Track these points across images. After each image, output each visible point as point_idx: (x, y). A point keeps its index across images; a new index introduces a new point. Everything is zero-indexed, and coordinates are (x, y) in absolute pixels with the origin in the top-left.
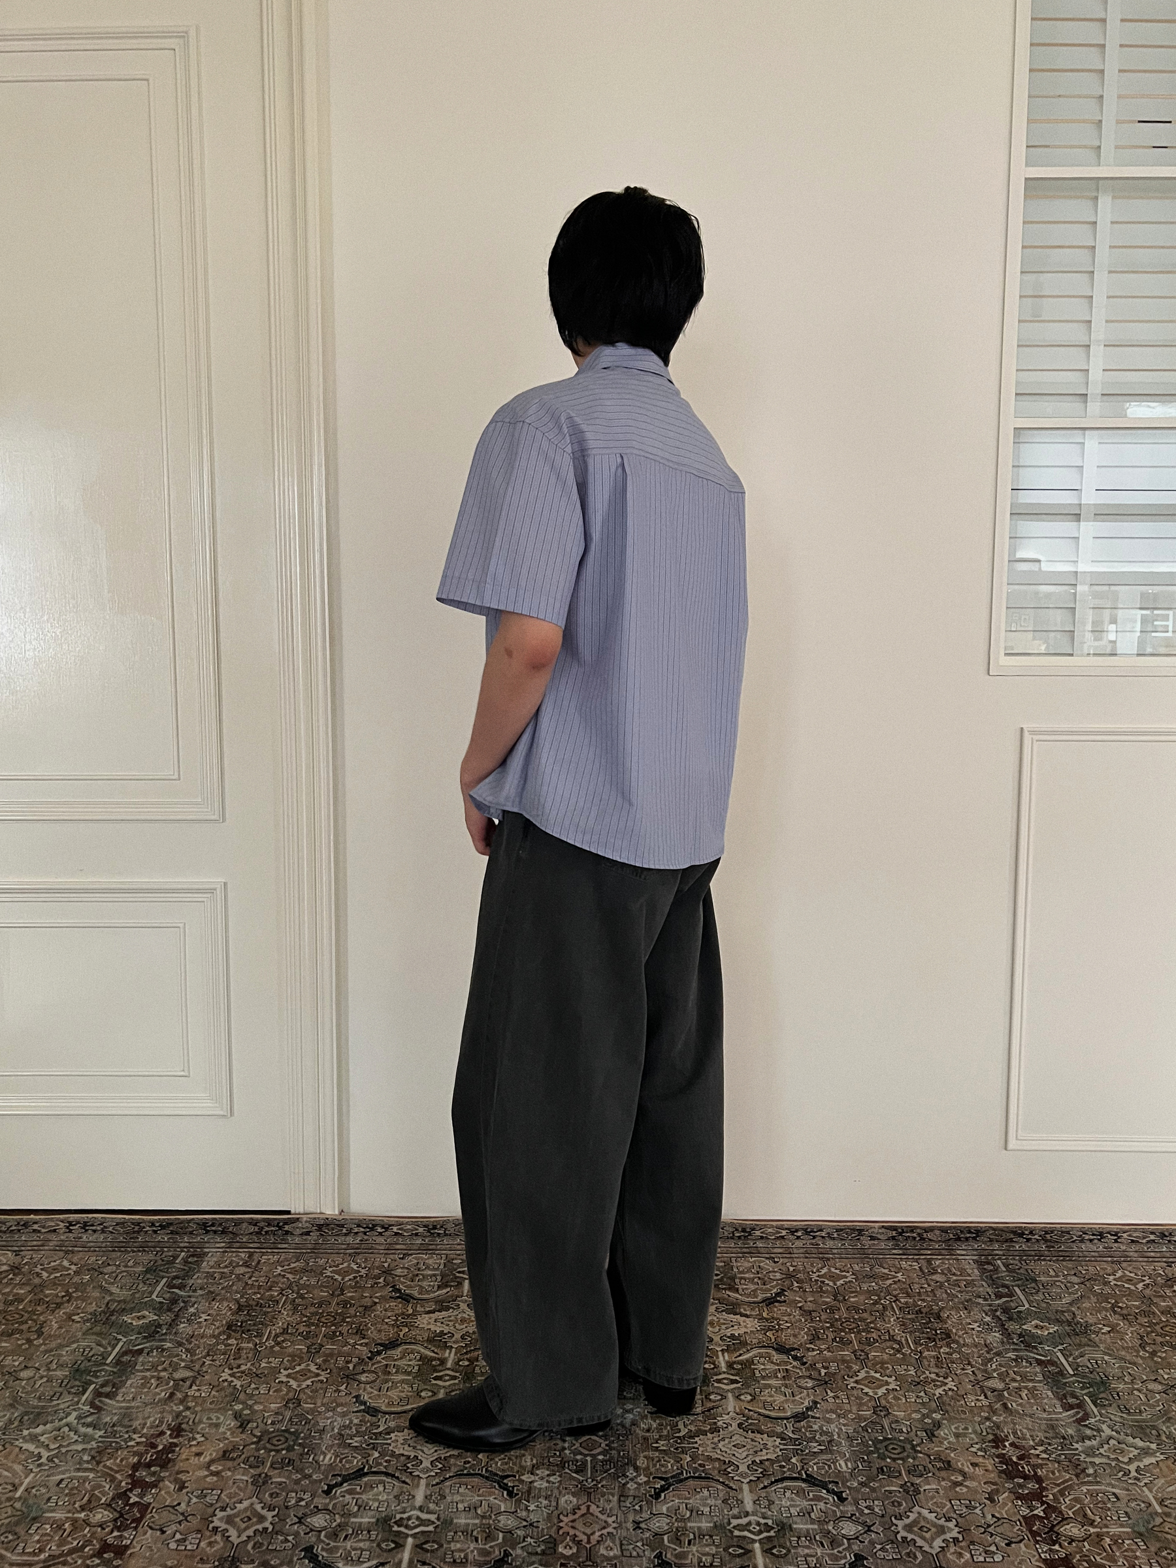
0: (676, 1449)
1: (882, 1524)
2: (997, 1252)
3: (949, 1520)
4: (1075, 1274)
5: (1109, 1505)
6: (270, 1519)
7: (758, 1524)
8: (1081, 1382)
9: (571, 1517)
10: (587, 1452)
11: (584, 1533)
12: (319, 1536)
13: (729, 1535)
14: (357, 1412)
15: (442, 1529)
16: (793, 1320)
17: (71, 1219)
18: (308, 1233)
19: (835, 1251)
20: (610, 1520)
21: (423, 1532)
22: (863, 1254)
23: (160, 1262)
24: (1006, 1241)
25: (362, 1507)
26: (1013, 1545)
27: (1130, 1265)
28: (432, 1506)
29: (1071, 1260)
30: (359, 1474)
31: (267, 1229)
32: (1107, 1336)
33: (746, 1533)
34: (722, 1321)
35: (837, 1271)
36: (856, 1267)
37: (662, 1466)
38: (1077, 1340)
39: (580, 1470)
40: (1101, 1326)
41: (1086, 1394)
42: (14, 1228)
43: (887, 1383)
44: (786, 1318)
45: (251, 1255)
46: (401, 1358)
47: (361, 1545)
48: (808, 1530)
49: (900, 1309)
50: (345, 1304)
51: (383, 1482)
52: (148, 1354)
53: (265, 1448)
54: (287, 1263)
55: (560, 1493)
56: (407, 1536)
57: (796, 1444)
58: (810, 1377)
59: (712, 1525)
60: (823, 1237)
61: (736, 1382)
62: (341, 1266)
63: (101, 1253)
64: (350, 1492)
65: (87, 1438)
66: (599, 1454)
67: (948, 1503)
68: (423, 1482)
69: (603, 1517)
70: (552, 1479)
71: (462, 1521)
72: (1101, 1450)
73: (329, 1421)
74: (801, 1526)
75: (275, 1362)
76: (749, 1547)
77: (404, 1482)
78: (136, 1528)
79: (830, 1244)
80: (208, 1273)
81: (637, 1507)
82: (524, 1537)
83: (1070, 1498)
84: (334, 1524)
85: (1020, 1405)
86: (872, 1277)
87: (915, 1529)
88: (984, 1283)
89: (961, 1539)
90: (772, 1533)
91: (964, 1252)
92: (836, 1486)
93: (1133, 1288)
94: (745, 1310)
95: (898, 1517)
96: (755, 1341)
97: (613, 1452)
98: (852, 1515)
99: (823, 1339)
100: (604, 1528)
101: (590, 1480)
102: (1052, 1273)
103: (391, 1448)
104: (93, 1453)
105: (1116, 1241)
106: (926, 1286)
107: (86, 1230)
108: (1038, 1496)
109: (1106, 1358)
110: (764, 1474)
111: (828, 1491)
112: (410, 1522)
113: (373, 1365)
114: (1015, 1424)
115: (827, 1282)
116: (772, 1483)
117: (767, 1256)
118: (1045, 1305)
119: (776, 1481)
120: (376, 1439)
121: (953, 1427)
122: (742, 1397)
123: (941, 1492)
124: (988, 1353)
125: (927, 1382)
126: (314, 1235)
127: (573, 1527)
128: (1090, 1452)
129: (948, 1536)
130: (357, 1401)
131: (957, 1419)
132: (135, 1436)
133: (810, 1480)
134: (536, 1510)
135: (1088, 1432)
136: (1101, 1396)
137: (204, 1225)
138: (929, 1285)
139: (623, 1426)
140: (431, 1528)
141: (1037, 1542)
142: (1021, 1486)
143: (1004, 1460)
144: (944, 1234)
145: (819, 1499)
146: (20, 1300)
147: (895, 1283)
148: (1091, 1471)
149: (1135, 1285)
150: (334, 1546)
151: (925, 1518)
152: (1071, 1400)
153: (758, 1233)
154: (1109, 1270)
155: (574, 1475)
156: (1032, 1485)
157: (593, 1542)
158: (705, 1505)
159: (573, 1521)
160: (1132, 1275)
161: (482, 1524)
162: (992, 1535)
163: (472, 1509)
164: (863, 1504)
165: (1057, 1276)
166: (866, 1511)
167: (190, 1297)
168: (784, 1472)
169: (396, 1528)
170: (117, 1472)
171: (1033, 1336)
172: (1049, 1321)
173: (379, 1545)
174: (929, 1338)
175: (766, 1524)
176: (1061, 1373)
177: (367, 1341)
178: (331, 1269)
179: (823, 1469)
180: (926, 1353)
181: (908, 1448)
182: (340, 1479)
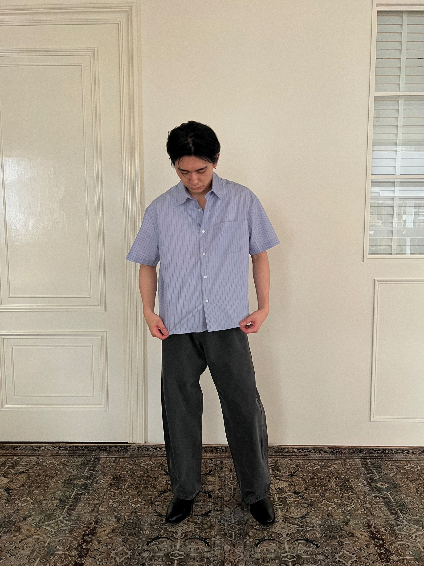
0: (262, 529)
1: (331, 556)
2: (367, 457)
3: (353, 554)
4: (394, 465)
5: (406, 549)
6: (129, 554)
7: (290, 556)
8: (397, 505)
9: (228, 553)
10: (232, 530)
11: (233, 559)
12: (146, 560)
13: (281, 559)
14: (155, 516)
15: (186, 557)
16: (299, 482)
17: (55, 445)
18: (134, 451)
19: (313, 457)
20: (242, 554)
21: (180, 558)
22: (322, 459)
23: (86, 461)
24: (371, 453)
25: (160, 550)
26: (375, 563)
27: (412, 462)
28: (182, 549)
29: (393, 460)
30: (158, 538)
31: (120, 449)
32: (405, 488)
33: (286, 559)
34: (275, 483)
35: (314, 464)
36: (320, 463)
37: (257, 535)
38: (395, 489)
39: (231, 537)
40: (403, 484)
41: (398, 509)
42: (35, 449)
43: (332, 505)
44: (297, 482)
45: (116, 458)
46: (169, 496)
47: (160, 563)
48: (307, 558)
49: (335, 478)
50: (149, 476)
51: (166, 541)
52: (84, 495)
53: (126, 529)
54: (128, 461)
55: (224, 544)
56: (175, 560)
57: (302, 528)
58: (306, 503)
59: (275, 556)
60: (308, 452)
61: (281, 505)
62: (146, 463)
63: (65, 458)
64: (155, 544)
65: (67, 525)
66: (236, 531)
67: (353, 548)
68: (179, 541)
69: (239, 553)
70: (221, 540)
71: (193, 554)
72: (404, 529)
73: (146, 519)
74: (304, 556)
75: (127, 498)
76: (288, 564)
77: (173, 541)
78: (85, 557)
79: (311, 454)
80: (102, 465)
81: (250, 550)
82: (214, 560)
83: (393, 546)
84: (151, 556)
85: (376, 513)
86: (325, 466)
87: (342, 557)
88: (363, 469)
89: (357, 561)
90: (295, 559)
91: (356, 457)
92: (316, 542)
93: (414, 470)
94: (283, 479)
95: (337, 553)
96: (287, 490)
97: (241, 530)
98: (321, 552)
99: (310, 489)
100: (239, 557)
101: (234, 540)
102: (386, 465)
103: (167, 529)
104: (69, 530)
105: (408, 453)
106: (344, 470)
107: (60, 449)
108: (382, 546)
109: (405, 496)
110: (292, 538)
111: (313, 544)
112: (175, 555)
113: (160, 498)
114: (375, 520)
115: (310, 468)
116: (294, 541)
117: (290, 459)
118: (384, 477)
119: (296, 540)
120: (162, 525)
121: (354, 521)
122: (283, 510)
123: (351, 544)
124: (365, 494)
125: (345, 505)
126: (137, 451)
127: (229, 557)
128: (400, 530)
129: (353, 560)
130: (155, 512)
131: (355, 518)
132: (83, 524)
133: (307, 540)
134: (217, 551)
135: (399, 523)
136: (404, 510)
137: (99, 448)
138: (345, 470)
139: (244, 521)
140: (182, 557)
141: (382, 562)
142: (377, 542)
143: (371, 532)
144: (349, 451)
145: (310, 547)
146: (40, 475)
147: (333, 469)
148: (400, 537)
149: (414, 469)
150: (151, 564)
151: (345, 554)
152: (393, 512)
153: (286, 450)
154: (406, 464)
155: (229, 538)
156: (381, 542)
157: (236, 562)
158: (273, 549)
159: (229, 555)
160: (414, 466)
161: (199, 556)
162: (368, 559)
163: (196, 550)
164: (325, 549)
165: (388, 466)
166: (326, 551)
167: (97, 474)
168: (298, 537)
169: (171, 557)
170: (78, 537)
171: (380, 488)
172: (386, 483)
173: (166, 563)
174: (345, 489)
175: (293, 556)
176: (390, 502)
177: (157, 490)
178: (143, 464)
179: (311, 536)
180: (344, 494)
181: (339, 528)
182: (151, 540)
